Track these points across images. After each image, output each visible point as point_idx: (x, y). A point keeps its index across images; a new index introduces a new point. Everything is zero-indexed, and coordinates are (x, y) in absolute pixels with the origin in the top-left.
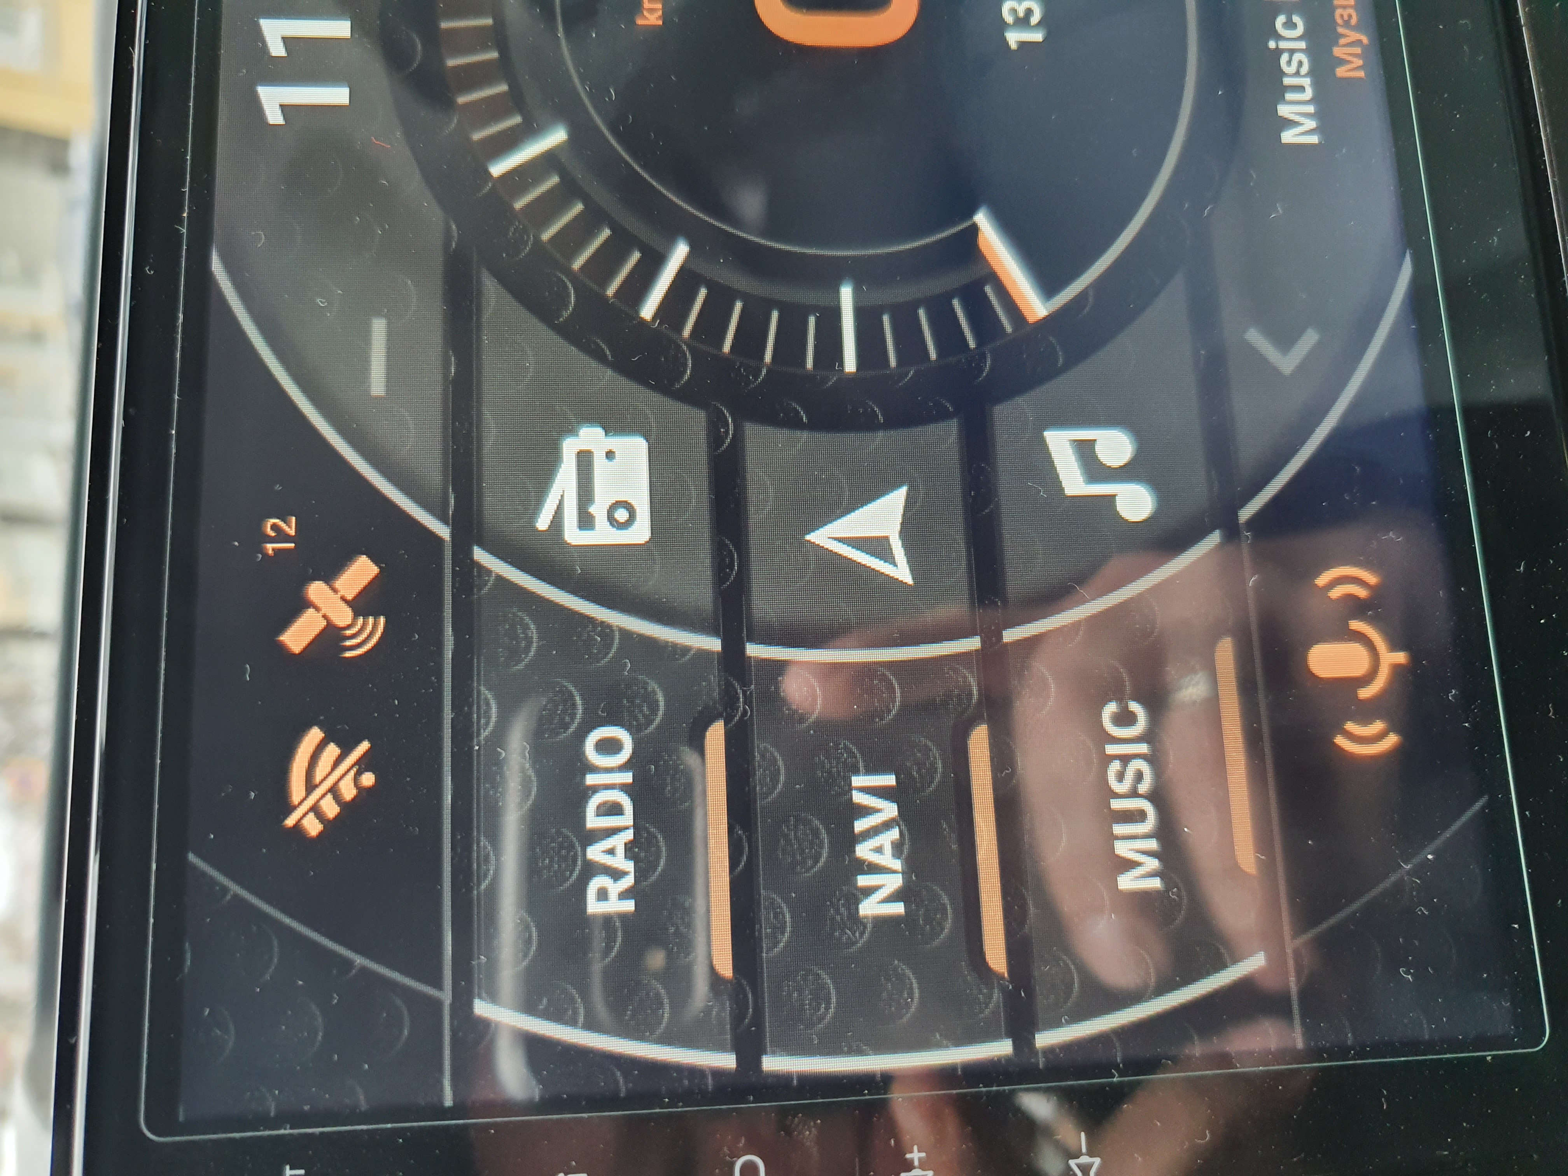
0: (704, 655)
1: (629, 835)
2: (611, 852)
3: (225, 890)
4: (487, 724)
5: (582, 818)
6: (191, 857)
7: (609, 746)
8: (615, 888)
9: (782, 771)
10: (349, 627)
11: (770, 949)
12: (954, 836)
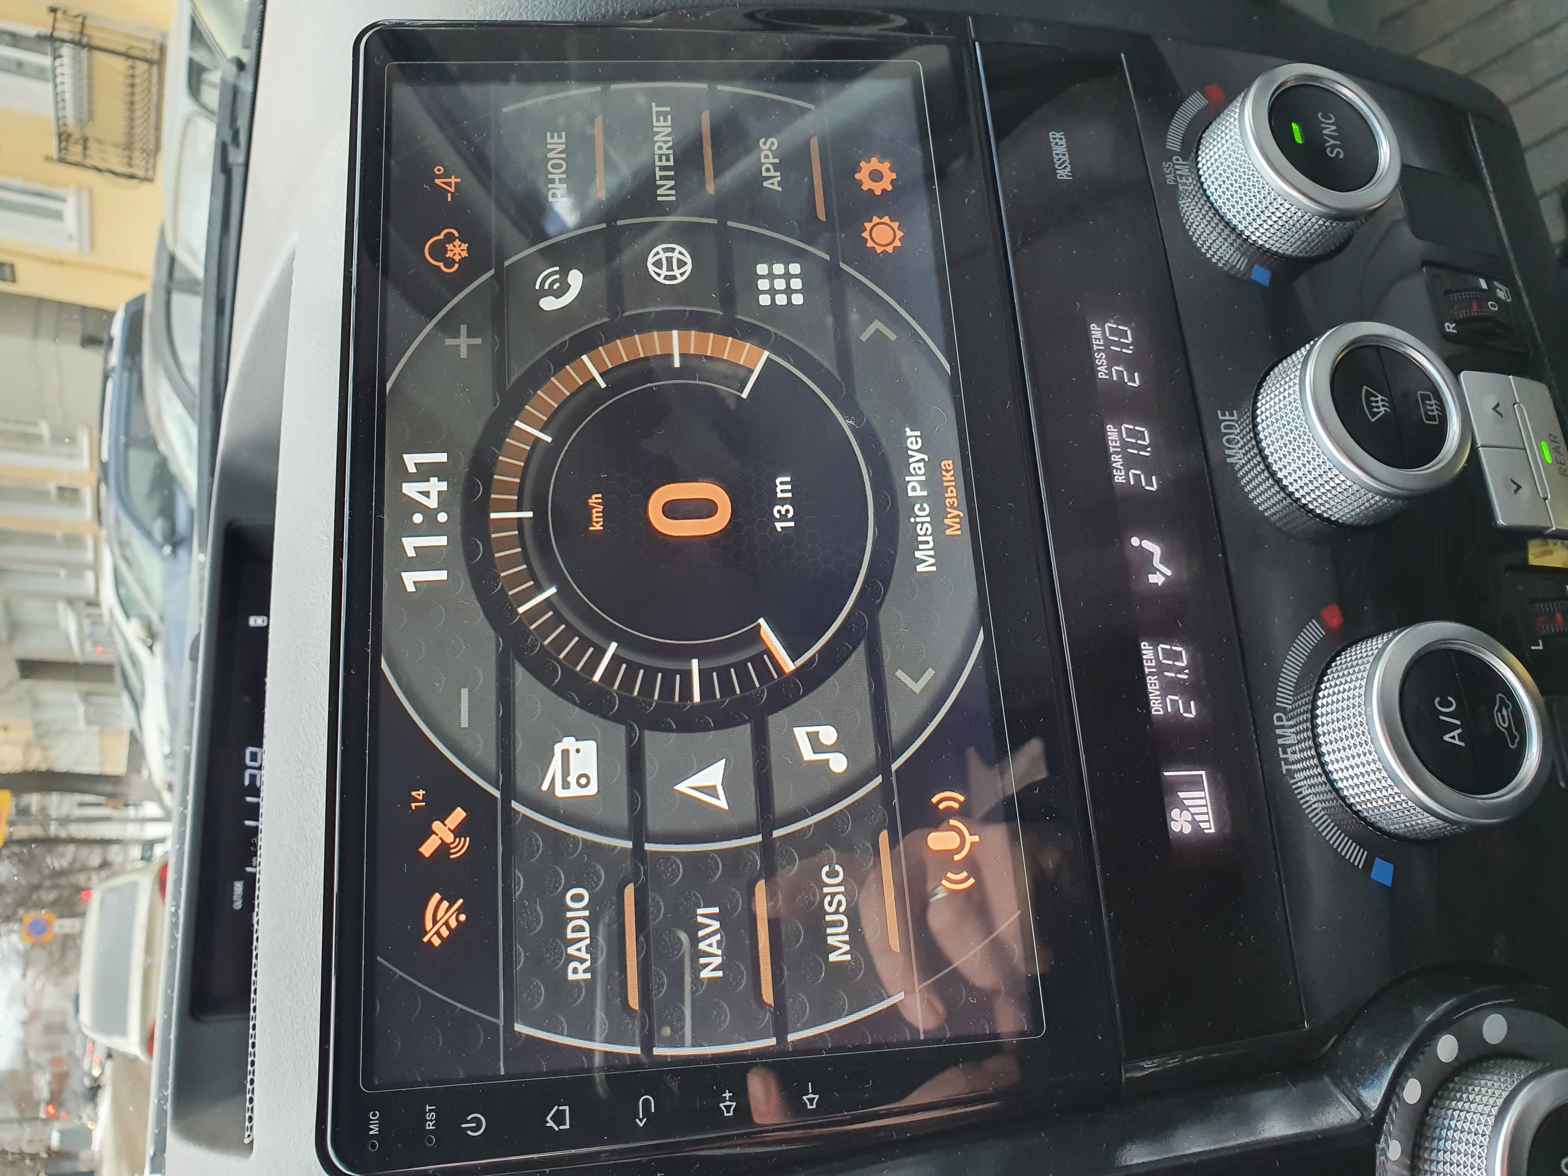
0: (624, 850)
1: (588, 941)
2: (579, 950)
3: (395, 973)
4: (519, 888)
5: (566, 934)
6: (379, 958)
7: (577, 898)
8: (581, 967)
9: (663, 907)
10: (453, 843)
11: (656, 995)
12: (748, 937)
